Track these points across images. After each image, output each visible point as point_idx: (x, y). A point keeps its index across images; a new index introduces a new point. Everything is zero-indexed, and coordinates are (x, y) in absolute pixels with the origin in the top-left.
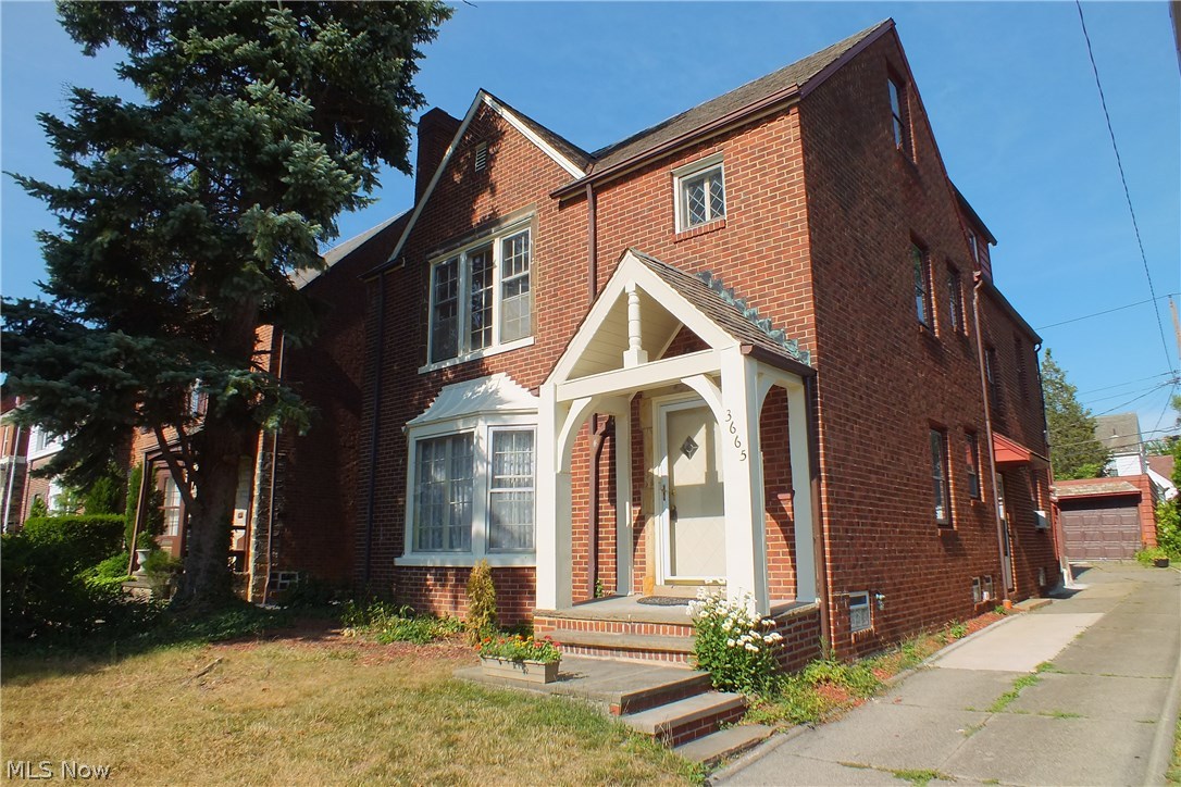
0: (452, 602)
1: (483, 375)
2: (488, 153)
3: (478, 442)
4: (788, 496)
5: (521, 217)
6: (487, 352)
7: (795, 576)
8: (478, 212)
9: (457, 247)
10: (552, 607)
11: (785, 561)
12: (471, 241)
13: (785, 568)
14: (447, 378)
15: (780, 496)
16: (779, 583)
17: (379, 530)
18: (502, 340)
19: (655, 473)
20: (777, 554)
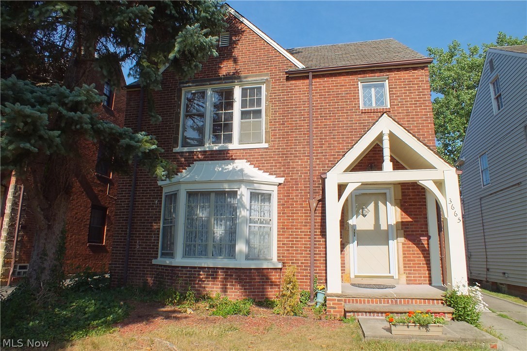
0: (223, 288)
1: (228, 159)
2: (231, 39)
3: (241, 198)
4: (426, 238)
5: (258, 78)
6: (230, 146)
7: (430, 274)
8: (224, 69)
9: (207, 85)
10: (339, 291)
11: (424, 267)
12: (218, 84)
13: (424, 270)
14: (198, 157)
15: (421, 238)
16: (421, 277)
17: (136, 242)
18: (241, 142)
19: (350, 223)
20: (420, 264)
